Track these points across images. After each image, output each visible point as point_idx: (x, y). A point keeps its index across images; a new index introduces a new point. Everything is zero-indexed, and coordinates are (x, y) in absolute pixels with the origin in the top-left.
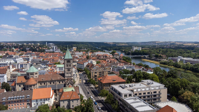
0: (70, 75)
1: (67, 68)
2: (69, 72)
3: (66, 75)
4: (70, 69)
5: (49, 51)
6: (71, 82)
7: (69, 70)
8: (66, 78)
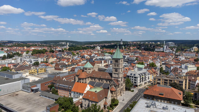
0: (117, 76)
1: (114, 68)
2: (116, 73)
3: (113, 75)
4: (118, 70)
5: (159, 50)
6: (114, 83)
7: (116, 70)
8: (113, 78)
